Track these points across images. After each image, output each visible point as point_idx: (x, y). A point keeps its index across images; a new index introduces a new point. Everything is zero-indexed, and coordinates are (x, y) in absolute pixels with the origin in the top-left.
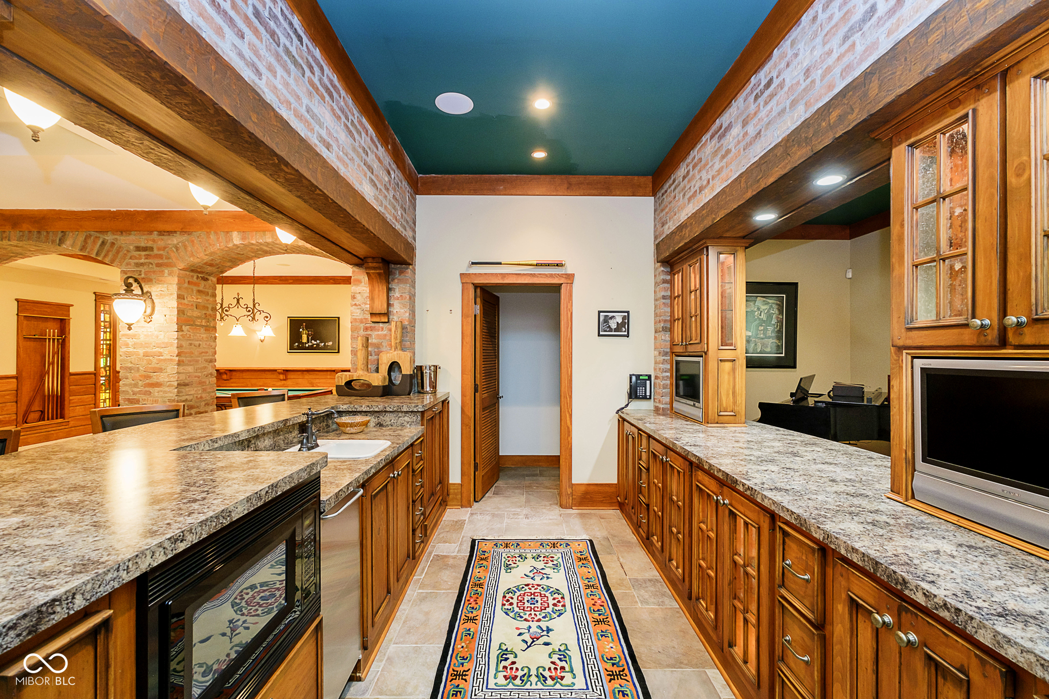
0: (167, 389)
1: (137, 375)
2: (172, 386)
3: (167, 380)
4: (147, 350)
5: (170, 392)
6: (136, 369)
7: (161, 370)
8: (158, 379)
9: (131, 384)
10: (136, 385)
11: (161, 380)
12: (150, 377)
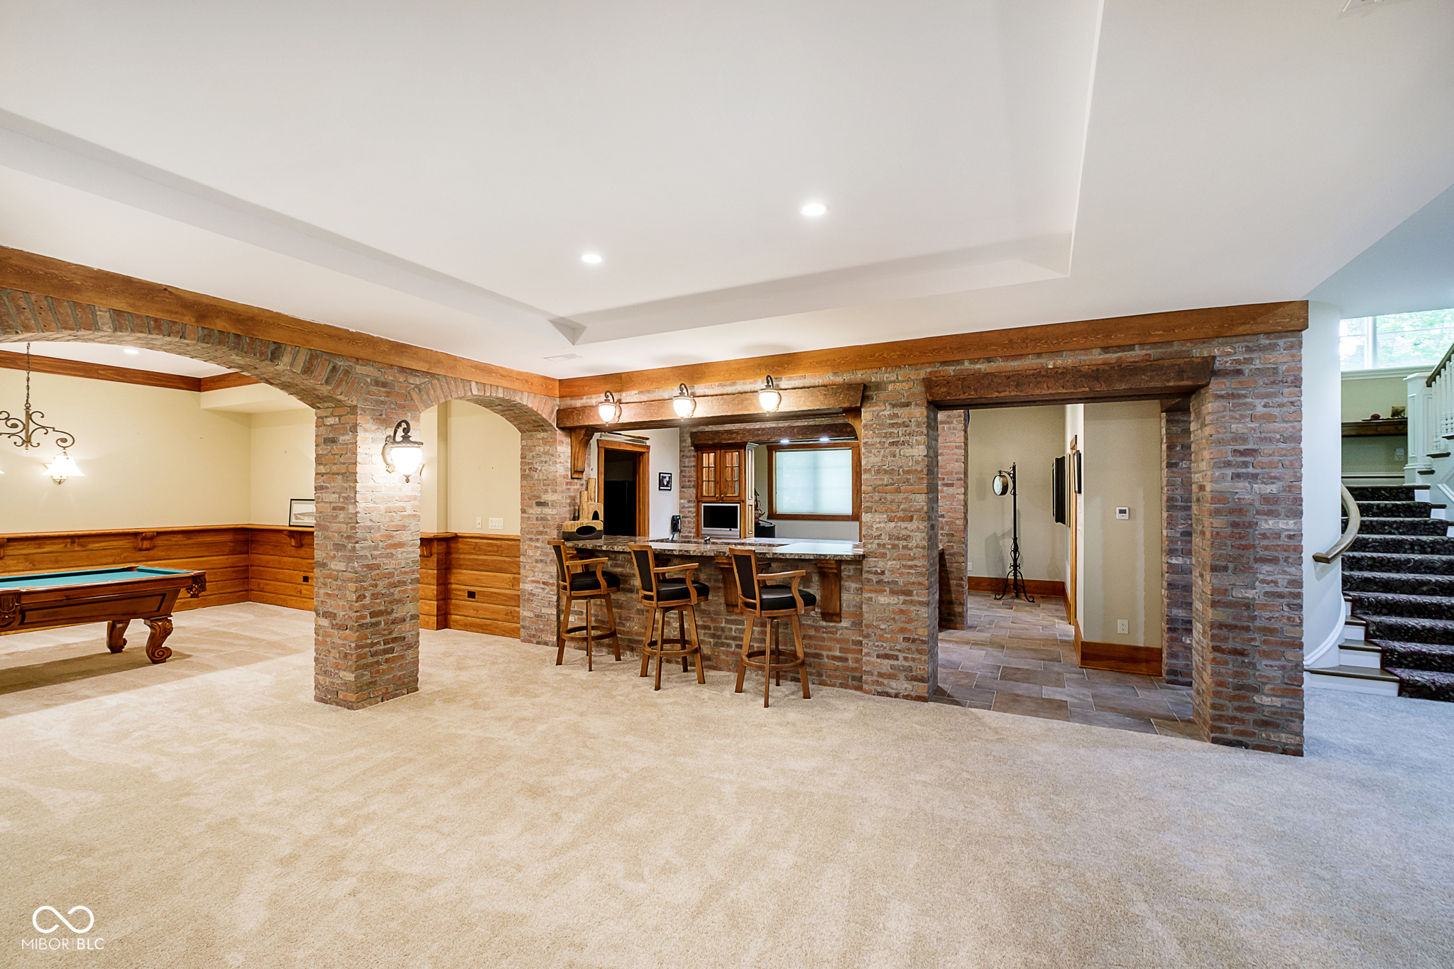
0: (410, 549)
1: (378, 535)
2: (415, 545)
3: (410, 538)
4: (390, 504)
5: (413, 552)
6: (377, 529)
7: (404, 528)
8: (401, 538)
9: (370, 547)
10: (376, 548)
11: (404, 539)
12: (392, 537)
